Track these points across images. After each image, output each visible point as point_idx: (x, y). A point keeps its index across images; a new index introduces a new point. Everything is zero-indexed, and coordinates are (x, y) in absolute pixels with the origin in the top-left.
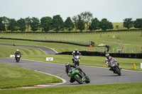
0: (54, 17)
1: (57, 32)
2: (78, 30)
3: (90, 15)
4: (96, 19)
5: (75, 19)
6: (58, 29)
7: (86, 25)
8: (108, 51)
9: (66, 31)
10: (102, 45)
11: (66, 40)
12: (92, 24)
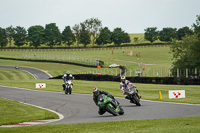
0: (47, 26)
1: (51, 48)
2: (81, 45)
3: (98, 23)
4: (106, 28)
5: (76, 29)
6: (52, 44)
7: (92, 38)
8: (123, 73)
9: (63, 45)
10: (115, 65)
11: (63, 59)
12: (101, 36)
